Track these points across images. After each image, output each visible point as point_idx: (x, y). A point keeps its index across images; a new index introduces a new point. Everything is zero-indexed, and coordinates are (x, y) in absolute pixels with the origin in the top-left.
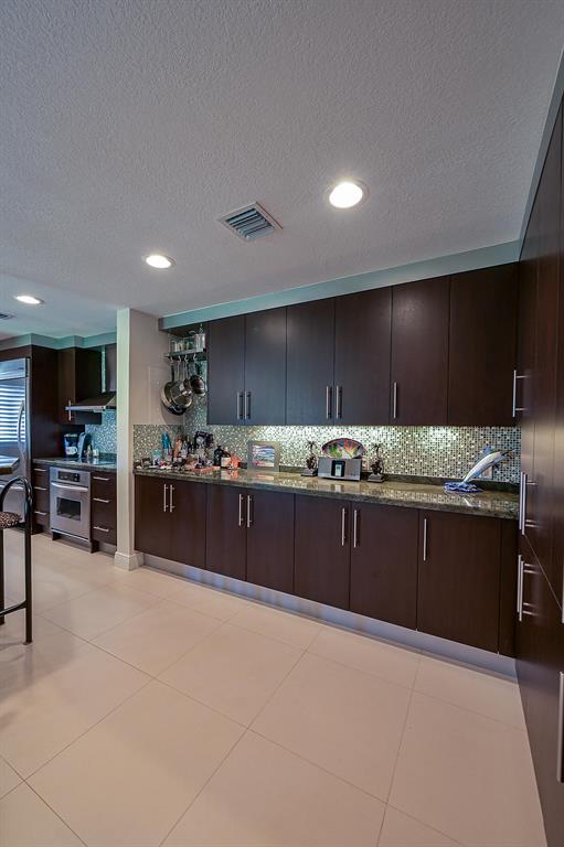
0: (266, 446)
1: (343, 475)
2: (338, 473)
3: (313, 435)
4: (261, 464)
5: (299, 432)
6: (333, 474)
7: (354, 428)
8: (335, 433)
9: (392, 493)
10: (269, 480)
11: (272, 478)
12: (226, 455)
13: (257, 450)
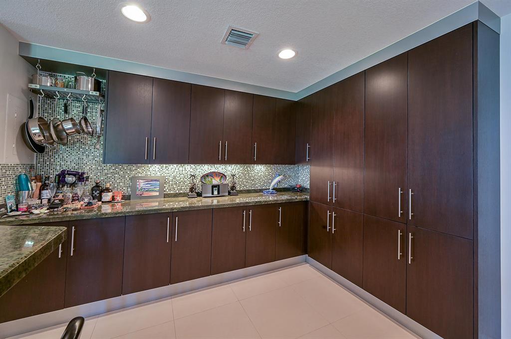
0: (149, 180)
1: (218, 193)
2: (216, 193)
3: (192, 170)
4: (146, 194)
5: (181, 169)
6: (213, 193)
7: (218, 166)
8: (207, 168)
9: (239, 200)
10: (154, 205)
11: (157, 204)
12: (108, 190)
13: (141, 184)
